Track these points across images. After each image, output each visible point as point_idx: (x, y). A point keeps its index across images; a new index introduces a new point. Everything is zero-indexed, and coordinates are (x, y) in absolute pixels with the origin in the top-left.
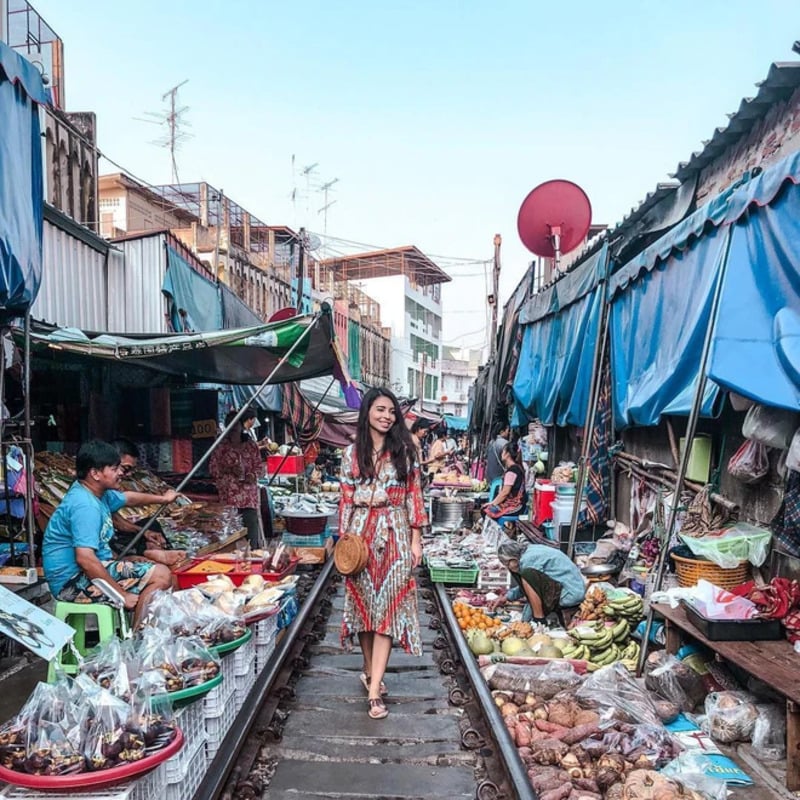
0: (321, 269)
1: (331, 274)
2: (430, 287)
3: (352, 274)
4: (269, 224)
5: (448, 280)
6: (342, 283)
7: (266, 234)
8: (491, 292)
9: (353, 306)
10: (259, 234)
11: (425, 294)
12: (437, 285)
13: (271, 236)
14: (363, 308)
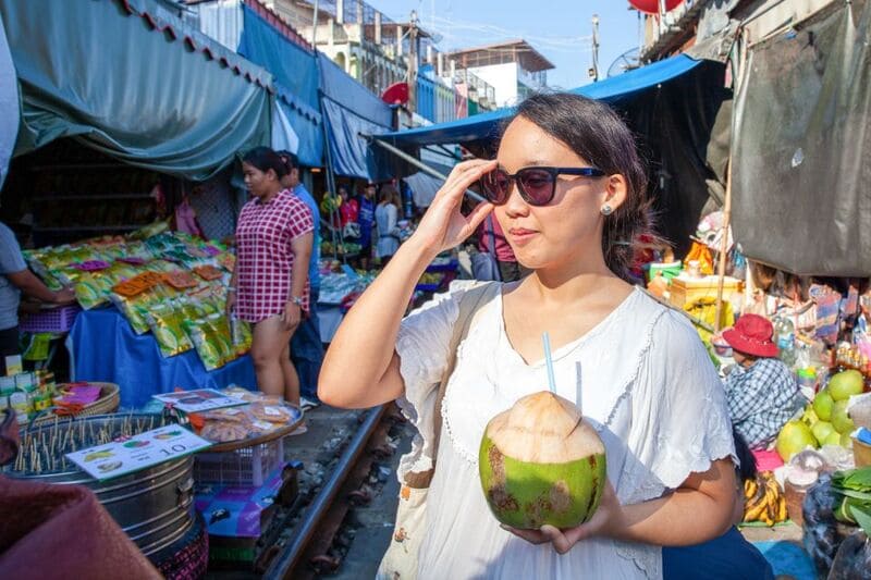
0: (444, 59)
1: (453, 63)
2: (537, 73)
3: (471, 64)
4: (398, 22)
5: (552, 67)
6: (462, 71)
7: (396, 29)
8: (591, 67)
9: (472, 89)
10: (389, 31)
11: (534, 78)
12: (543, 72)
13: (399, 30)
14: (481, 92)
